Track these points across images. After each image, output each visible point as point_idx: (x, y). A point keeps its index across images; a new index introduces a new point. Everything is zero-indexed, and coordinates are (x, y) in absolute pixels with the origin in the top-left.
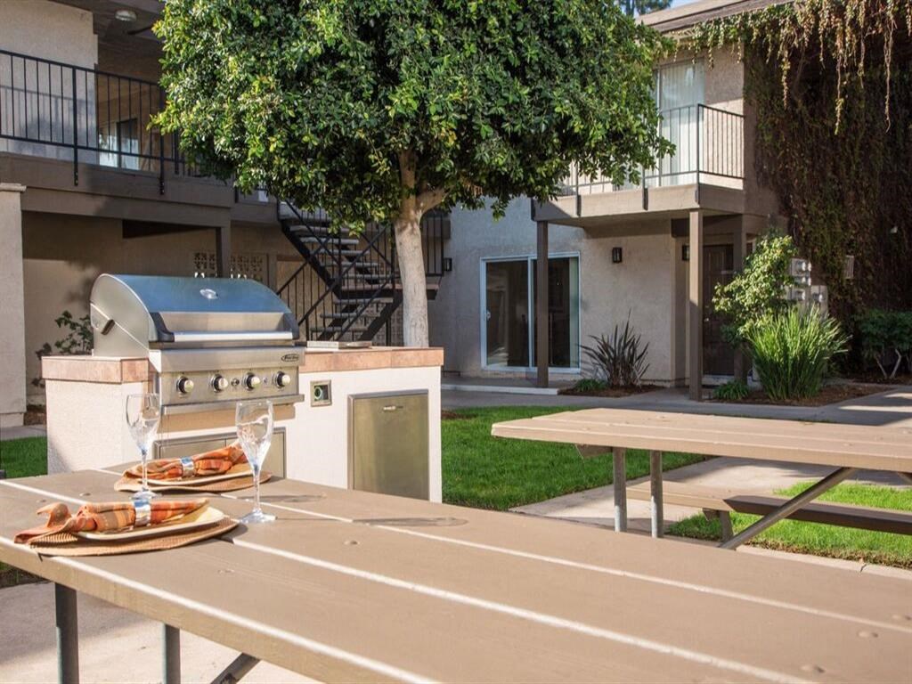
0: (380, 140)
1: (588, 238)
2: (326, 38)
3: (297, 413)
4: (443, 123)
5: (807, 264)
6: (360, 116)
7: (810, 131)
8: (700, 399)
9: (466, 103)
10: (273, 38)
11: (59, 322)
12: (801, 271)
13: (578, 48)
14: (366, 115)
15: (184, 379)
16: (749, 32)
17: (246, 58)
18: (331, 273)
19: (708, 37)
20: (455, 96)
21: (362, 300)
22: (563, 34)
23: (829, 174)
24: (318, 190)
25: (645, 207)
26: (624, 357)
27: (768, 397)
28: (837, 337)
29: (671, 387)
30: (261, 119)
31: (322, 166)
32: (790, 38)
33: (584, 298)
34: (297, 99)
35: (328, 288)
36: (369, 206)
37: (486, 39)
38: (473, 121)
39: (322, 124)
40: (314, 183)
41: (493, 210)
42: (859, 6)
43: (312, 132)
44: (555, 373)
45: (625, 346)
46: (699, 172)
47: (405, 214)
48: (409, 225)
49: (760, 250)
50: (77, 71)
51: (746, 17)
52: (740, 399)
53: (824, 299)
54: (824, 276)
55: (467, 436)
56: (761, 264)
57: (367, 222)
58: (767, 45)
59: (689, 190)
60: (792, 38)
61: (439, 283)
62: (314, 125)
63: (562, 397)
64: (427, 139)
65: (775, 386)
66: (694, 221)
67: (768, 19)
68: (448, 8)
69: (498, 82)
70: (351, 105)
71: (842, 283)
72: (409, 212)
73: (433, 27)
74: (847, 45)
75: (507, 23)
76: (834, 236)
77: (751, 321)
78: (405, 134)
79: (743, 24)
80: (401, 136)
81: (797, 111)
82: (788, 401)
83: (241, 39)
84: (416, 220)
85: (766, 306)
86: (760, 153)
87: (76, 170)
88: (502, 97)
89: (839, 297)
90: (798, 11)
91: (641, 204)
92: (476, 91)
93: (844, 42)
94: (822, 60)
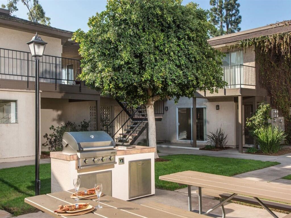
0: (140, 86)
1: (209, 102)
2: (125, 60)
3: (115, 166)
4: (158, 82)
5: (277, 111)
6: (135, 79)
7: (277, 70)
8: (242, 153)
9: (164, 76)
10: (112, 57)
11: (50, 128)
12: (275, 113)
13: (196, 61)
14: (137, 79)
15: (86, 160)
16: (256, 43)
17: (104, 63)
18: (130, 113)
19: (243, 44)
20: (161, 74)
21: (139, 121)
22: (191, 57)
23: (284, 83)
24: (124, 97)
25: (225, 94)
26: (220, 139)
27: (263, 153)
28: (283, 135)
29: (234, 148)
30: (108, 80)
31: (125, 91)
32: (268, 46)
33: (208, 120)
34: (118, 74)
35: (129, 117)
36: (138, 101)
37: (170, 58)
38: (167, 80)
39: (125, 81)
40: (123, 95)
41: (175, 101)
42: (287, 37)
43: (122, 83)
44: (199, 142)
45: (220, 135)
46: (241, 84)
47: (149, 102)
48: (150, 106)
49: (260, 108)
50: (57, 58)
51: (254, 39)
52: (254, 153)
53: (283, 121)
54: (283, 114)
55: (166, 167)
56: (260, 113)
57: (138, 105)
58: (261, 47)
59: (238, 90)
60: (268, 45)
61: (163, 116)
62: (123, 81)
63: (200, 150)
64: (154, 85)
65: (264, 149)
66: (240, 99)
67: (261, 40)
68: (160, 49)
69: (173, 70)
70: (133, 76)
71: (289, 116)
72: (150, 102)
73: (155, 55)
74: (284, 48)
75: (176, 54)
76: (285, 102)
77: (257, 129)
78: (148, 84)
79: (254, 41)
80: (146, 85)
81: (272, 65)
82: (268, 154)
83: (102, 58)
84: (152, 104)
85: (262, 125)
86: (261, 78)
87: (56, 86)
88: (175, 74)
89: (288, 121)
90: (270, 38)
91: (224, 93)
92: (167, 73)
93: (284, 47)
94: (277, 52)
